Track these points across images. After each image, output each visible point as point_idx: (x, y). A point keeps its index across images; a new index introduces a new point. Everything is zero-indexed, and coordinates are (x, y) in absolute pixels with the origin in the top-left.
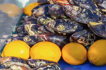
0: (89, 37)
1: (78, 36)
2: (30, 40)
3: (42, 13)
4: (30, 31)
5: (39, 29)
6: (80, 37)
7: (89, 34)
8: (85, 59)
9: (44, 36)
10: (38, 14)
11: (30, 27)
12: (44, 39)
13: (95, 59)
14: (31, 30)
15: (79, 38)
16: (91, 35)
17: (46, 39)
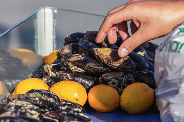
0: (124, 81)
1: (110, 78)
2: (50, 81)
3: (68, 52)
4: (50, 72)
5: (62, 68)
6: (112, 79)
7: (126, 78)
8: (117, 105)
9: (68, 74)
10: (63, 53)
11: (51, 67)
12: (68, 78)
13: (127, 104)
14: (52, 71)
15: (110, 80)
16: (127, 80)
17: (70, 78)
